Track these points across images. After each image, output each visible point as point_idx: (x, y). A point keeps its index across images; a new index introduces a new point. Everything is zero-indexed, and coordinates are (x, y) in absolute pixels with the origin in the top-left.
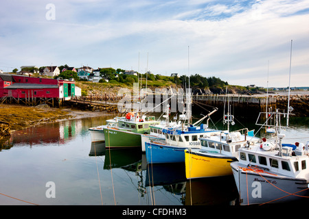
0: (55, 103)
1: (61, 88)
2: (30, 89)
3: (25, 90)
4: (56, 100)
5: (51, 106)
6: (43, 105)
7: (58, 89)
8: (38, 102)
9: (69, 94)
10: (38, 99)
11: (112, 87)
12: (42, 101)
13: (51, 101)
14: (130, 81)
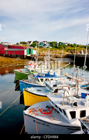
0: (23, 57)
1: (25, 51)
2: (14, 51)
3: (12, 51)
4: (23, 56)
5: (21, 58)
6: (18, 58)
7: (24, 51)
8: (16, 57)
9: (30, 53)
10: (16, 55)
11: (52, 50)
12: (18, 56)
13: (21, 56)
14: (61, 48)
